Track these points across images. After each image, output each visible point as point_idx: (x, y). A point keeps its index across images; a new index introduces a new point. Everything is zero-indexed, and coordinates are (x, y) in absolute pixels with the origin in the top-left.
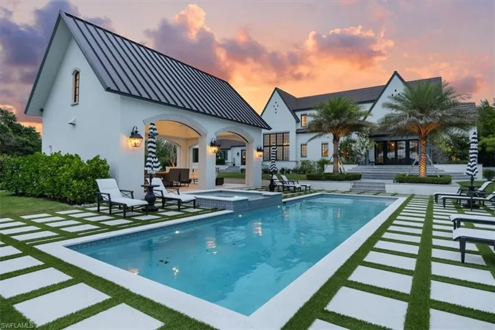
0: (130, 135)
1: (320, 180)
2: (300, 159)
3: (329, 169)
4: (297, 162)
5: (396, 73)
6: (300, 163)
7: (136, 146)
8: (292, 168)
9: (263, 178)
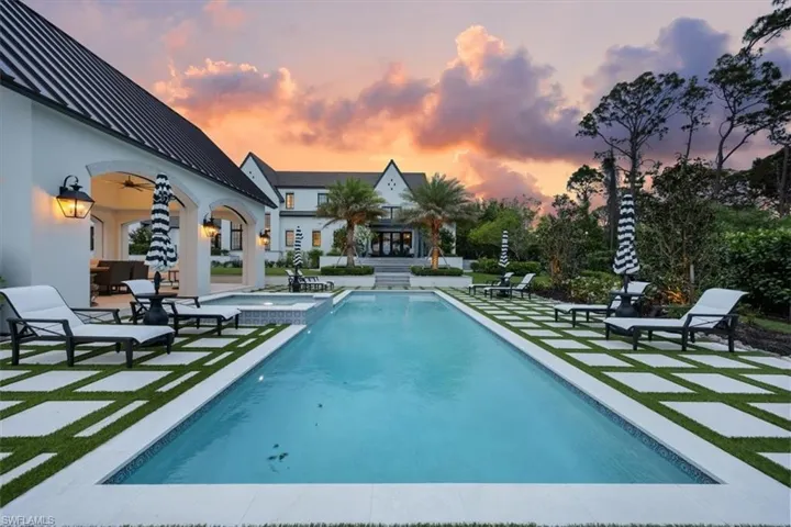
0: (58, 193)
1: (337, 275)
2: (284, 249)
3: (325, 262)
4: (281, 252)
5: (392, 162)
6: (285, 254)
7: (76, 216)
8: (276, 260)
9: (267, 274)
